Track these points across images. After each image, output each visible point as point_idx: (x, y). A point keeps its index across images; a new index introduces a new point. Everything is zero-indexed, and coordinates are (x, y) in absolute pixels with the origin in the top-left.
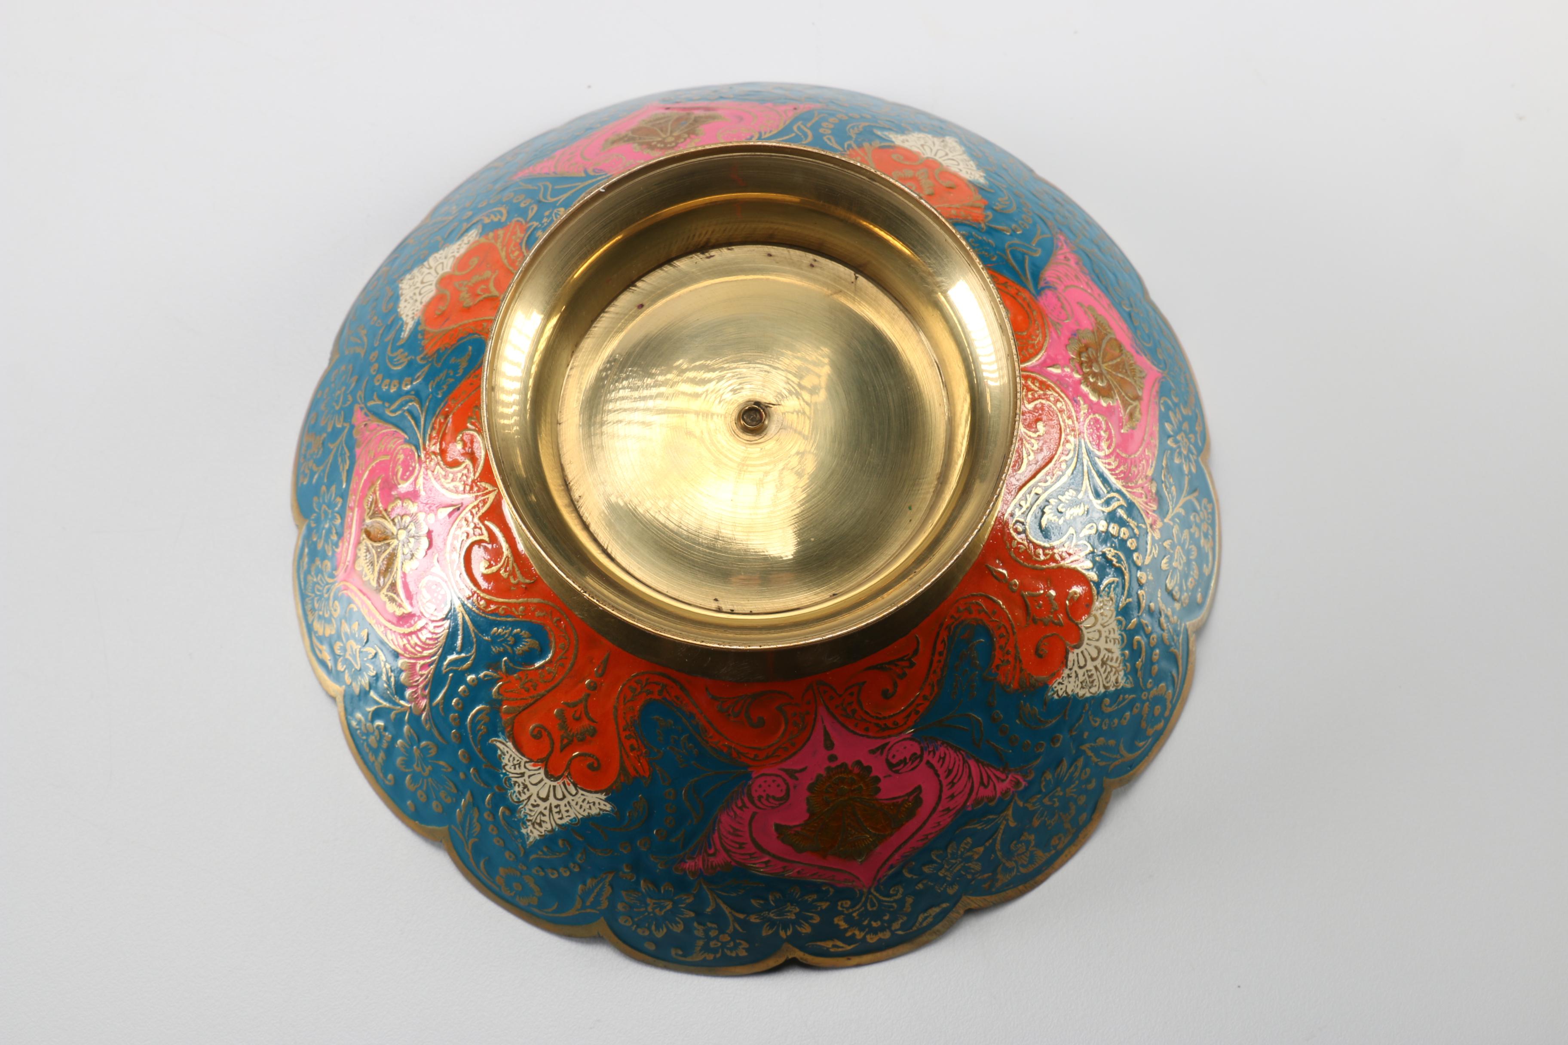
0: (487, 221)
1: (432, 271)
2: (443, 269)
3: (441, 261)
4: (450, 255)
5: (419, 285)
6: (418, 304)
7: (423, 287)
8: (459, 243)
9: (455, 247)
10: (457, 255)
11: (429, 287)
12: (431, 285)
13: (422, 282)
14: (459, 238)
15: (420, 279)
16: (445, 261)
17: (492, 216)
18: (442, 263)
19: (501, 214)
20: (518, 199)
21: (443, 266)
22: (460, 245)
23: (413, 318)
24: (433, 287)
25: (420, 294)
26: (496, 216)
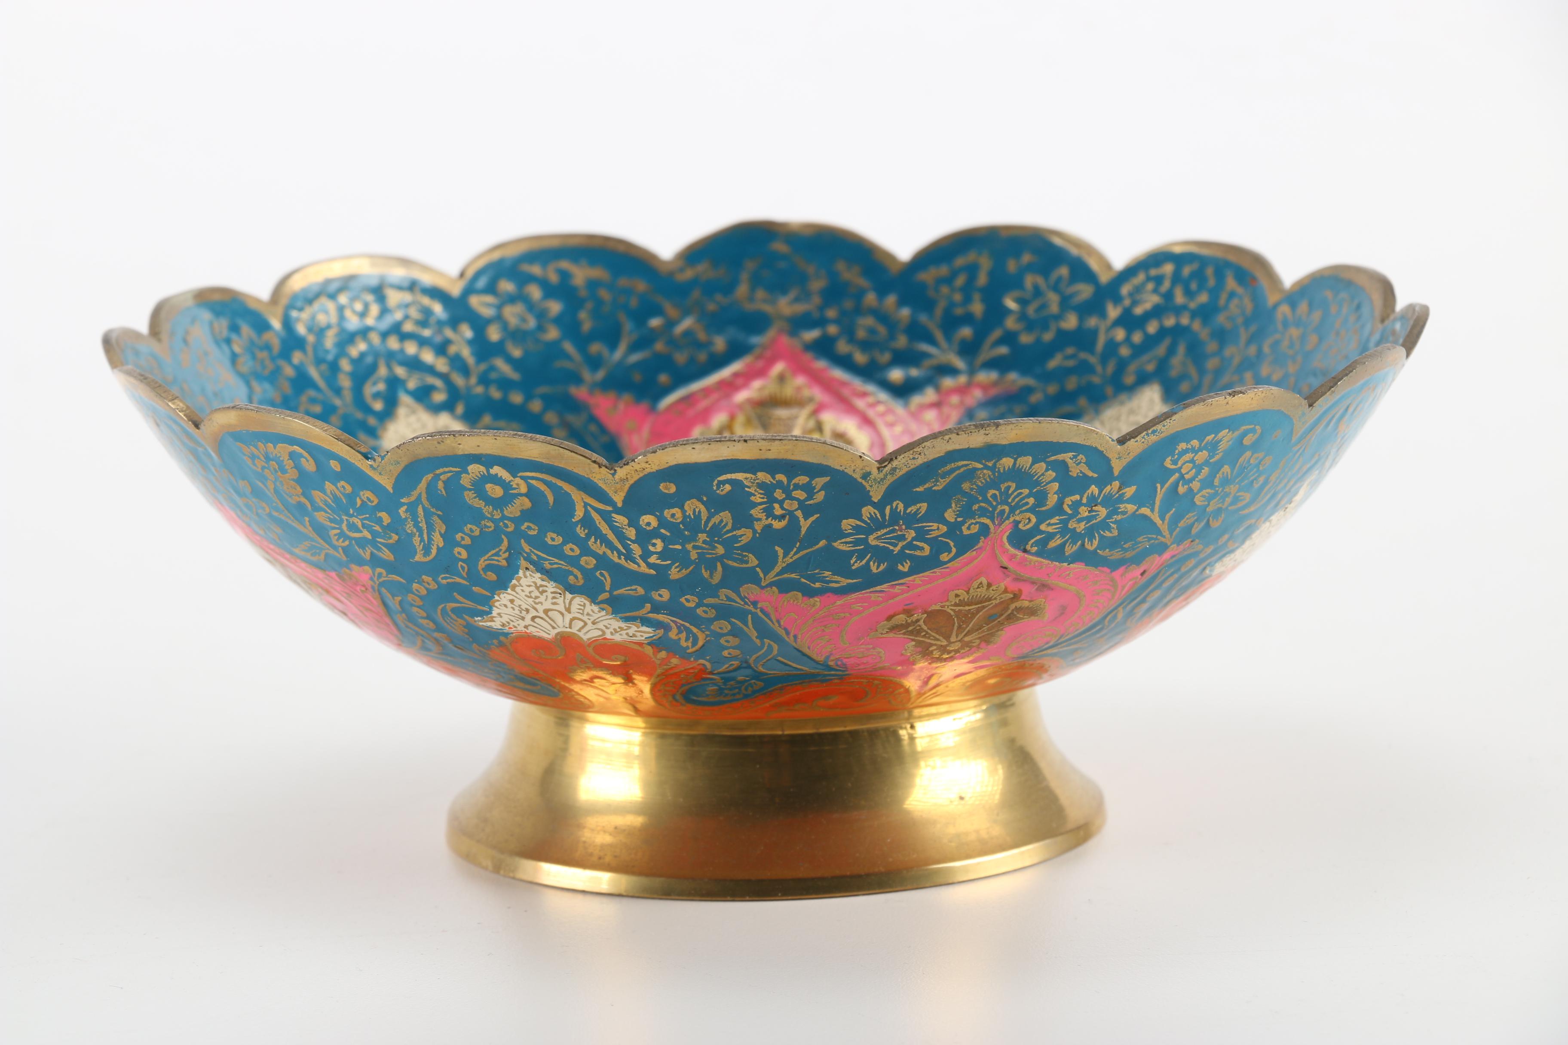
0: (673, 635)
1: (568, 617)
2: (579, 630)
3: (585, 618)
4: (601, 626)
5: (541, 608)
6: (522, 623)
7: (542, 618)
8: (623, 625)
9: (616, 624)
10: (608, 636)
11: (549, 628)
12: (554, 628)
13: (546, 612)
14: (627, 619)
15: (548, 605)
16: (590, 626)
17: (683, 636)
18: (586, 624)
19: (695, 643)
20: (727, 641)
21: (583, 627)
22: (621, 629)
23: (503, 625)
24: (553, 633)
25: (533, 618)
26: (687, 640)
